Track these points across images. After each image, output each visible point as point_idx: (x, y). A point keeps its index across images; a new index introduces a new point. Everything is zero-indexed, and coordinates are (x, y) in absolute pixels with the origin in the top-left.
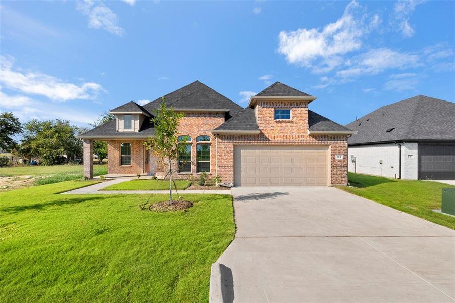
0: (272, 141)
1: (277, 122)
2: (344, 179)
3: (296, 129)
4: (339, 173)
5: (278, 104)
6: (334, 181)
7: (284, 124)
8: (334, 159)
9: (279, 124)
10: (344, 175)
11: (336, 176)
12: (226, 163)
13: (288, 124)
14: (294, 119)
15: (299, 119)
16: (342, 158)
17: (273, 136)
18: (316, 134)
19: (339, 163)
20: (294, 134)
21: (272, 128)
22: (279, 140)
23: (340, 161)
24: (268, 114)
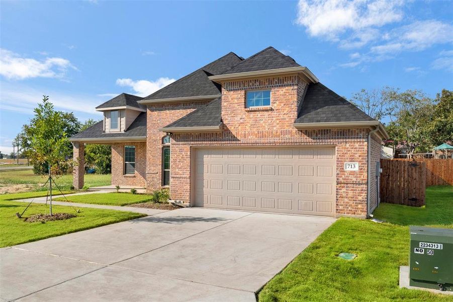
0: (243, 140)
1: (248, 111)
2: (360, 206)
3: (278, 122)
4: (351, 194)
5: (251, 84)
6: (341, 207)
7: (259, 114)
8: (342, 170)
9: (252, 114)
10: (360, 198)
11: (346, 200)
12: (181, 172)
13: (266, 113)
14: (275, 105)
15: (282, 105)
16: (357, 169)
17: (243, 133)
18: (309, 128)
19: (351, 177)
20: (275, 128)
21: (241, 121)
22: (252, 139)
23: (352, 173)
24: (236, 101)
